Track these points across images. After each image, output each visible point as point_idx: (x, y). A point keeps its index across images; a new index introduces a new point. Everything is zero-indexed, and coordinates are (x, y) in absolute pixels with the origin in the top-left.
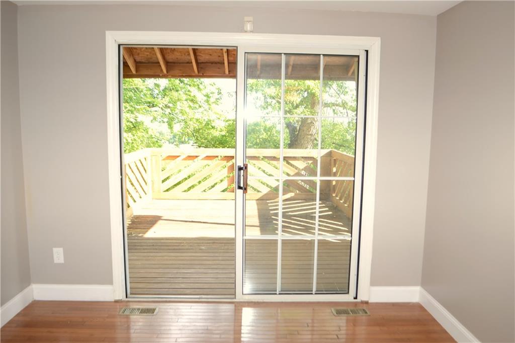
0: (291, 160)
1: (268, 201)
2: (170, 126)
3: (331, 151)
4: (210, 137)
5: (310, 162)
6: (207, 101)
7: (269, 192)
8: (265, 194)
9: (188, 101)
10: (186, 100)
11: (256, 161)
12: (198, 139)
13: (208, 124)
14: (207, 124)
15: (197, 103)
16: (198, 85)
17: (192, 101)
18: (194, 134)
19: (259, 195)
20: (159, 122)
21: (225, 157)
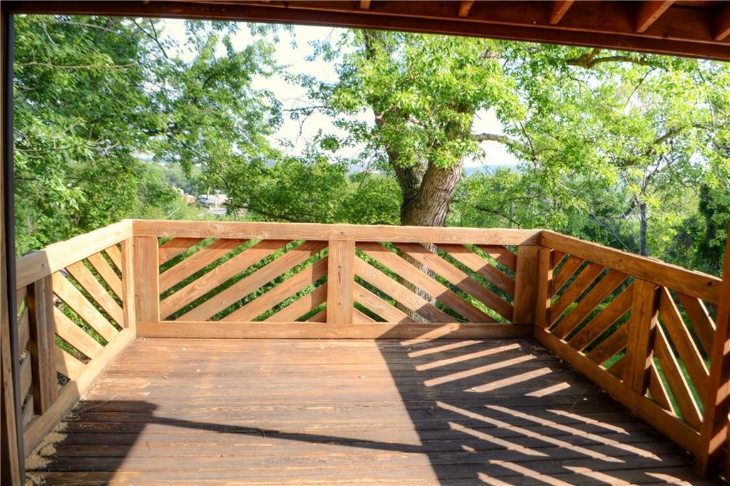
0: (452, 252)
1: (404, 344)
2: (186, 168)
3: (541, 233)
4: (257, 189)
5: (496, 256)
6: (249, 128)
7: (403, 321)
8: (397, 327)
9: (217, 126)
10: (213, 125)
11: (378, 253)
12: (236, 194)
13: (255, 166)
14: (253, 165)
15: (231, 130)
16: (235, 99)
17: (223, 125)
18: (229, 183)
19: (383, 329)
20: (167, 161)
21: (308, 242)
